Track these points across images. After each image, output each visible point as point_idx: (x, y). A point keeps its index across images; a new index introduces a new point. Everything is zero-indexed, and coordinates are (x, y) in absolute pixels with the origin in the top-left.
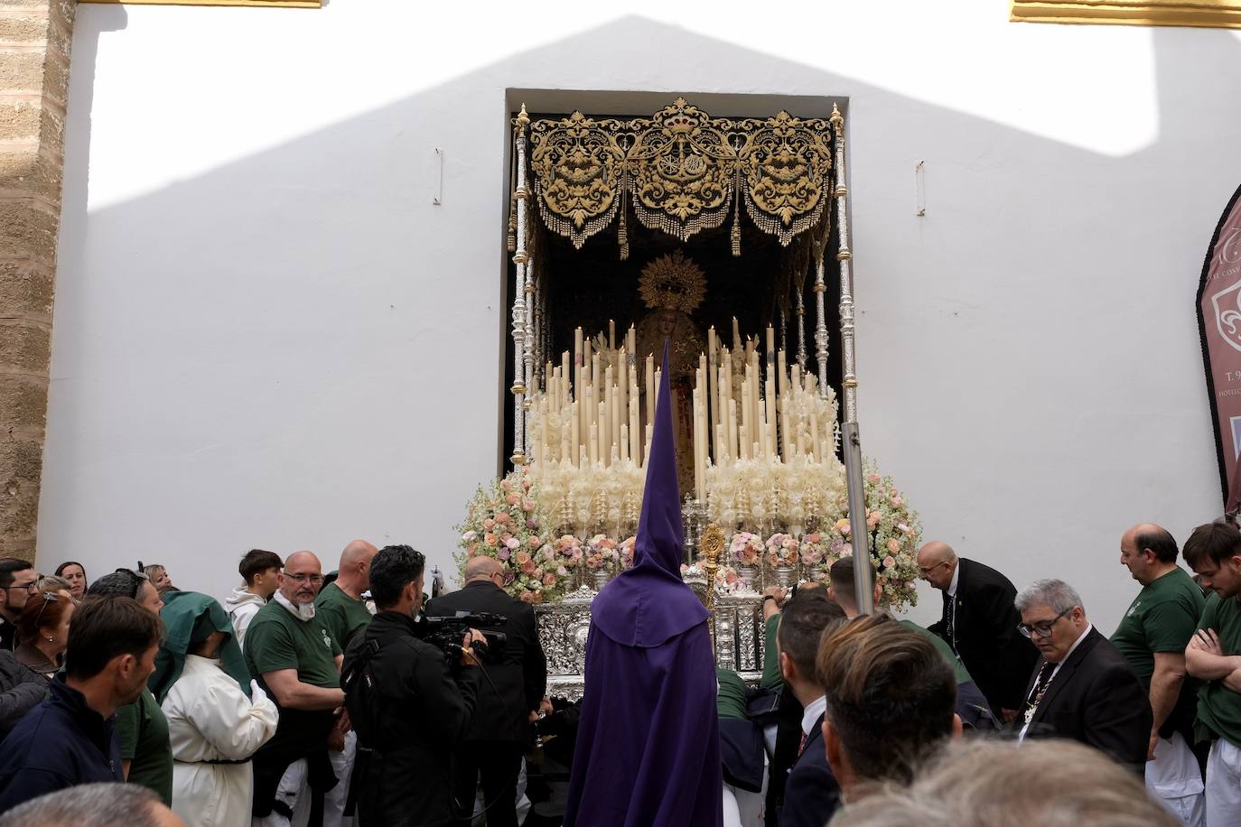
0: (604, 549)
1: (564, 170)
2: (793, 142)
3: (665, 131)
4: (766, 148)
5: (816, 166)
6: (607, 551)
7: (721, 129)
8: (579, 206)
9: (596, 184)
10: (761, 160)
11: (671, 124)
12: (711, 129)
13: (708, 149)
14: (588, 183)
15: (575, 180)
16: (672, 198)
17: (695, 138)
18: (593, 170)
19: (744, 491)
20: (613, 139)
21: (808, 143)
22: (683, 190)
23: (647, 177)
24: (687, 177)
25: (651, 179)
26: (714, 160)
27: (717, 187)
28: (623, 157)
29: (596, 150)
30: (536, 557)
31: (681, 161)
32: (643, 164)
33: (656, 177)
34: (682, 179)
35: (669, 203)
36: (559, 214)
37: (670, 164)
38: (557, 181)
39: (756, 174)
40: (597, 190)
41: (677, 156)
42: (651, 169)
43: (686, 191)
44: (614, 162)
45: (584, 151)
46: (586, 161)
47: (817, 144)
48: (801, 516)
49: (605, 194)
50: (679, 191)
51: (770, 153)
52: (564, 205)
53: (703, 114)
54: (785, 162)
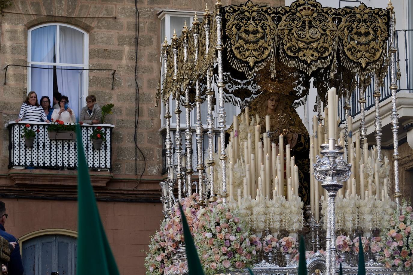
1: (244, 35)
2: (367, 22)
3: (298, 14)
4: (353, 25)
5: (380, 36)
6: (274, 244)
7: (328, 14)
8: (252, 55)
9: (261, 42)
10: (350, 32)
11: (301, 10)
12: (323, 14)
13: (321, 25)
14: (257, 42)
15: (250, 41)
16: (303, 51)
17: (314, 18)
18: (259, 36)
19: (342, 214)
20: (269, 18)
21: (375, 22)
22: (308, 47)
23: (288, 39)
24: (310, 40)
25: (291, 40)
26: (324, 31)
27: (327, 45)
28: (276, 27)
29: (260, 24)
30: (243, 245)
31: (307, 31)
32: (287, 32)
33: (293, 40)
34: (308, 41)
35: (301, 54)
36: (241, 60)
37: (301, 32)
38: (240, 41)
39: (347, 39)
40: (261, 46)
41: (305, 28)
42: (290, 35)
43: (310, 47)
44: (270, 31)
45: (254, 24)
46: (255, 30)
47: (380, 23)
48: (371, 228)
49: (265, 48)
50: (306, 47)
51: (355, 28)
52: (243, 54)
53: (318, 4)
54: (363, 33)
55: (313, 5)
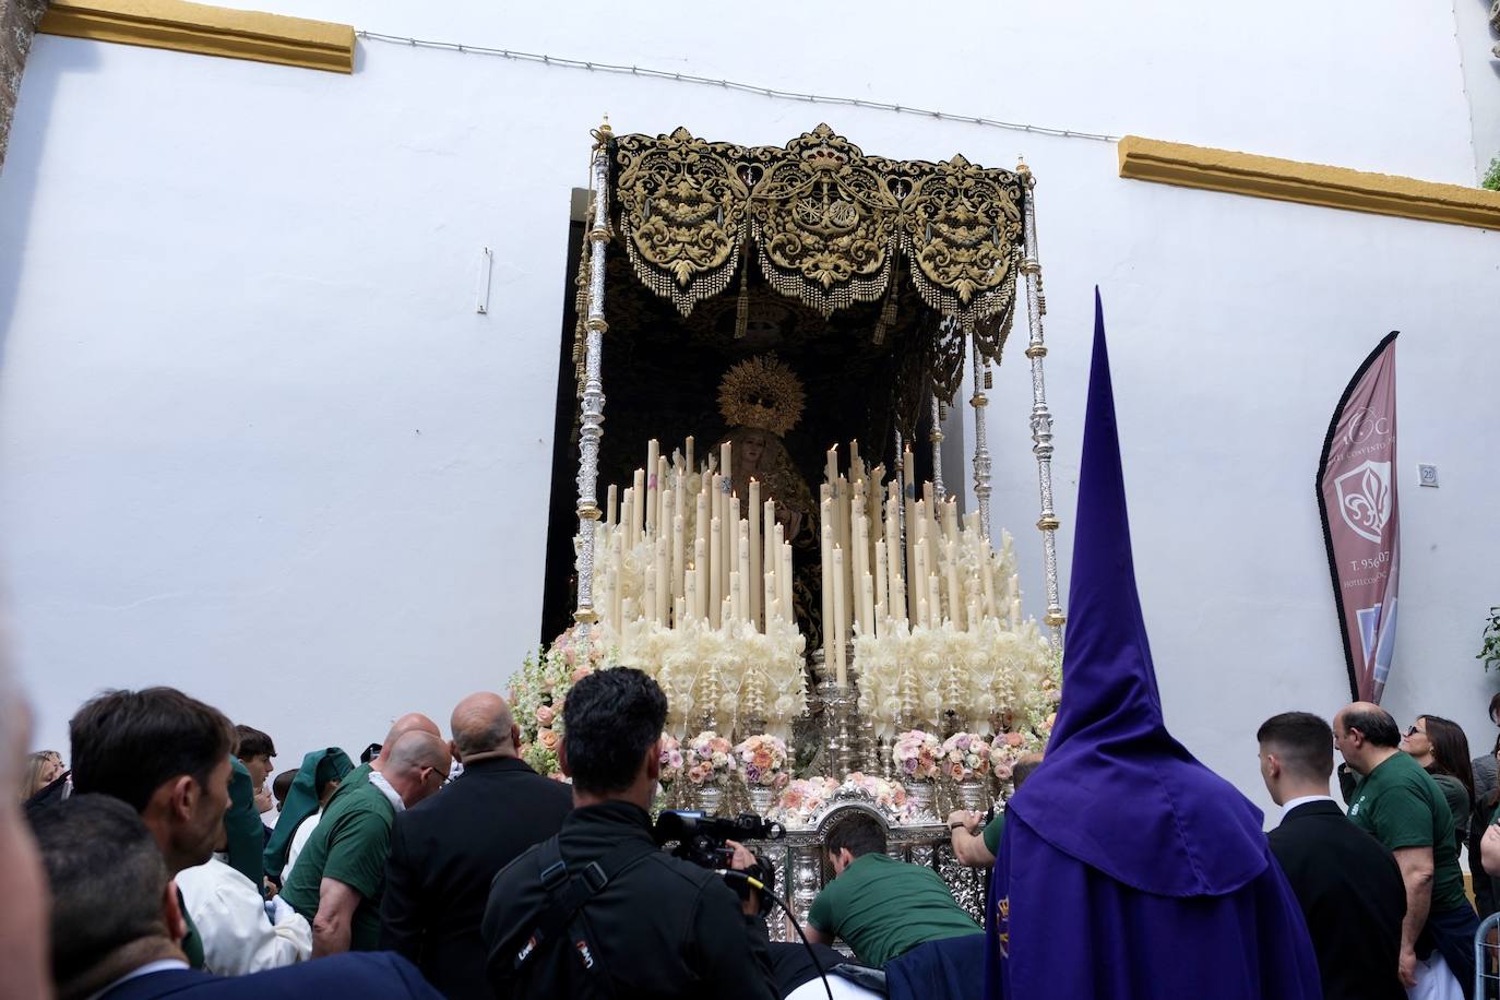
0: (716, 754)
1: (664, 205)
2: (972, 196)
3: (803, 166)
4: (938, 200)
5: (1002, 229)
6: (721, 757)
7: (877, 171)
8: (683, 255)
9: (709, 226)
10: (931, 216)
11: (812, 156)
12: (865, 169)
13: (861, 194)
14: (697, 225)
15: (679, 219)
16: (812, 256)
17: (843, 178)
18: (704, 209)
19: (912, 669)
20: (732, 170)
21: (992, 199)
22: (826, 247)
23: (778, 224)
24: (833, 229)
25: (784, 228)
26: (869, 210)
27: (872, 246)
28: (746, 194)
29: (709, 182)
31: (826, 207)
32: (774, 206)
33: (790, 226)
34: (827, 232)
35: (808, 263)
36: (656, 264)
37: (810, 210)
38: (654, 219)
39: (924, 233)
40: (709, 236)
41: (820, 200)
42: (783, 214)
43: (831, 248)
44: (733, 201)
45: (692, 181)
46: (694, 195)
47: (1005, 200)
48: (991, 708)
49: (719, 242)
50: (821, 247)
51: (943, 207)
52: (662, 252)
53: (854, 148)
54: (962, 220)
55: (841, 150)
